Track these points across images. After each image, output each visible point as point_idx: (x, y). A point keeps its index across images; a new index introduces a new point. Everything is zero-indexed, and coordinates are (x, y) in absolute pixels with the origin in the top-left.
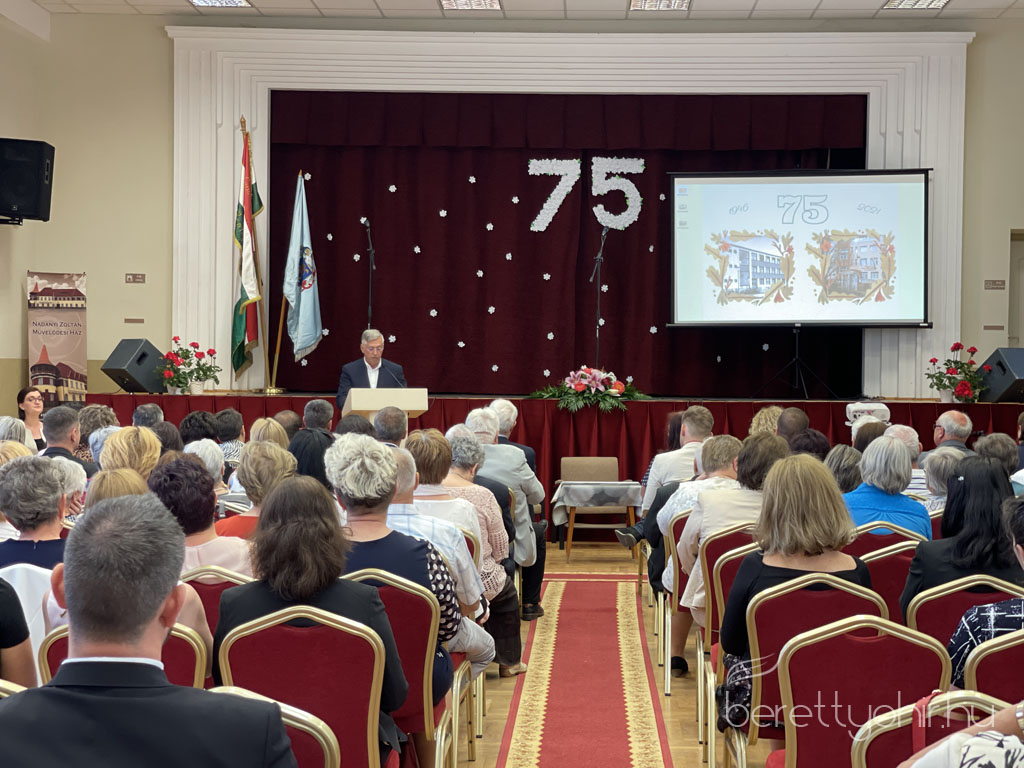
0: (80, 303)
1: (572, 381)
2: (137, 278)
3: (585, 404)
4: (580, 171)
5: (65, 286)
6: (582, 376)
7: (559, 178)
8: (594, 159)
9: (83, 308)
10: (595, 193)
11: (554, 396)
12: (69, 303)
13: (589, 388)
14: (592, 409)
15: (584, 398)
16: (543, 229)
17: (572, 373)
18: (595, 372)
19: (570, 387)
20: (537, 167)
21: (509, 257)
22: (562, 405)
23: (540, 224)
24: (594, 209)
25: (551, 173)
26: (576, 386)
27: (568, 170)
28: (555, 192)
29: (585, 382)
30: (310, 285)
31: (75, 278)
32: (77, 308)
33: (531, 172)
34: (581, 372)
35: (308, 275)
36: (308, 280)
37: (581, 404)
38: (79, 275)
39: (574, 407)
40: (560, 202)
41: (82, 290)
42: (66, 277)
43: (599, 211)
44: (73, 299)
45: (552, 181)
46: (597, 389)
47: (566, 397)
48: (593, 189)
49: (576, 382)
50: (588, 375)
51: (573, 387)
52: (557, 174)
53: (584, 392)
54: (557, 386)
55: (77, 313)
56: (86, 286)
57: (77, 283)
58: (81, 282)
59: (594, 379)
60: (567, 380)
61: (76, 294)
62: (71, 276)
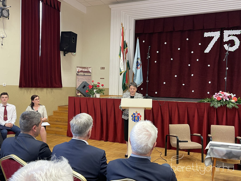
0: (90, 74)
1: (216, 96)
2: (103, 68)
3: (221, 105)
4: (220, 35)
5: (86, 70)
6: (220, 95)
7: (214, 37)
8: (224, 31)
9: (90, 75)
10: (224, 41)
11: (209, 101)
12: (87, 74)
13: (223, 99)
14: (224, 107)
15: (221, 103)
16: (208, 52)
17: (216, 93)
18: (225, 93)
19: (215, 99)
20: (206, 35)
21: (198, 60)
22: (212, 105)
23: (207, 51)
24: (224, 45)
25: (211, 36)
26: (217, 98)
27: (216, 35)
28: (212, 41)
29: (221, 97)
30: (140, 68)
31: (89, 68)
32: (89, 75)
33: (205, 36)
34: (219, 93)
35: (139, 65)
36: (139, 66)
37: (219, 105)
38: (90, 68)
39: (216, 106)
40: (213, 44)
41: (90, 71)
42: (86, 68)
43: (226, 46)
44: (88, 73)
45: (212, 38)
46: (226, 100)
47: (213, 102)
48: (224, 40)
49: (218, 97)
50: (222, 94)
51: (216, 98)
52: (213, 36)
53: (220, 101)
54: (210, 98)
55: (89, 77)
56: (92, 70)
57: (89, 69)
58: (90, 69)
59: (225, 96)
60: (214, 96)
61: (89, 72)
62: (87, 68)
